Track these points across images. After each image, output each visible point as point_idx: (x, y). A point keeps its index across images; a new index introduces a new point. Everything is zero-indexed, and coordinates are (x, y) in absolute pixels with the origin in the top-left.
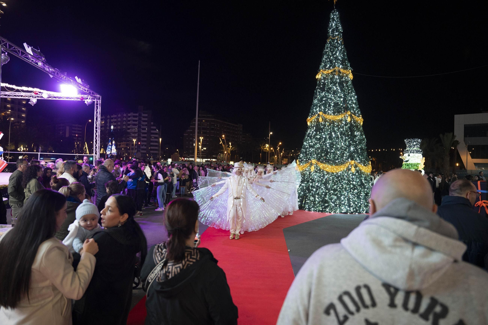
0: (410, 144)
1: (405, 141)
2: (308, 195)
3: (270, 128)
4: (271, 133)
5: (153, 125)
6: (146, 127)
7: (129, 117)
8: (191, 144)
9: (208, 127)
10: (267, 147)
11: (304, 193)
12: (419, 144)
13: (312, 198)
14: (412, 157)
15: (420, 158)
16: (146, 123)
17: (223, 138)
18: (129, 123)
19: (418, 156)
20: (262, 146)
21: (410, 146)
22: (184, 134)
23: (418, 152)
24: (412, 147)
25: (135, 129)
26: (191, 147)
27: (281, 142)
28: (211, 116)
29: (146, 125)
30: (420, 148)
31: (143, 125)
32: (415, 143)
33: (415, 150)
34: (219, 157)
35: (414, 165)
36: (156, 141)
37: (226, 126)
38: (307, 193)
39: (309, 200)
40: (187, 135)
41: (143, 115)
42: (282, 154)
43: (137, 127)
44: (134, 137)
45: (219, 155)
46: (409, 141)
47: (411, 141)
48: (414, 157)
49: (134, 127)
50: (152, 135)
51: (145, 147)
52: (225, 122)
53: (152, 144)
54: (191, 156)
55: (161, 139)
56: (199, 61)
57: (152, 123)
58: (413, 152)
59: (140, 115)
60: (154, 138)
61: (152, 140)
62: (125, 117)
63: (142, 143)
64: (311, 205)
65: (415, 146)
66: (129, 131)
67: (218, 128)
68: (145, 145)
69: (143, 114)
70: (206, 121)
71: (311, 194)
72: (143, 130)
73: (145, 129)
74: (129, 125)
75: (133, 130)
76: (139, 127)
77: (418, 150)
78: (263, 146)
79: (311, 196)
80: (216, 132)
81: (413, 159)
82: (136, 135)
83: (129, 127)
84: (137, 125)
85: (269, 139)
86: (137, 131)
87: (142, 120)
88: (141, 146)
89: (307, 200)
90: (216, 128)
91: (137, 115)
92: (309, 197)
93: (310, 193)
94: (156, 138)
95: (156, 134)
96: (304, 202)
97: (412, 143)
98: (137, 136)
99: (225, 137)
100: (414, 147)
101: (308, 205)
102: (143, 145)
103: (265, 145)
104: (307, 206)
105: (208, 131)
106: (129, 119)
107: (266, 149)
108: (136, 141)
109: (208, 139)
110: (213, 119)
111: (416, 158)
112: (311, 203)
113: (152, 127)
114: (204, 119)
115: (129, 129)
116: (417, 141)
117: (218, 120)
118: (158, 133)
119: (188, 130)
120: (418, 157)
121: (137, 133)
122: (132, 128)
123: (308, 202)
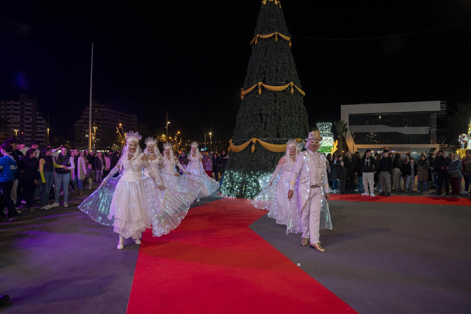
0: (322, 128)
1: (317, 124)
2: (249, 181)
3: (167, 118)
4: (169, 123)
5: (39, 115)
6: (30, 117)
7: (9, 105)
8: (82, 135)
9: (101, 118)
10: (163, 137)
11: (244, 178)
12: (330, 128)
13: (254, 184)
14: (324, 140)
15: (332, 141)
16: (31, 113)
17: (120, 127)
18: (8, 112)
19: (330, 139)
20: (158, 136)
21: (323, 130)
22: (75, 125)
23: (330, 135)
24: (324, 130)
25: (17, 119)
26: (83, 138)
27: (179, 131)
28: (104, 106)
29: (30, 115)
30: (332, 131)
31: (26, 115)
32: (327, 127)
33: (327, 133)
34: (114, 148)
35: (326, 148)
36: (42, 132)
37: (120, 117)
38: (248, 178)
39: (251, 186)
40: (78, 125)
41: (26, 104)
42: (179, 143)
43: (19, 116)
44: (16, 128)
45: (113, 147)
46: (322, 125)
47: (324, 125)
48: (327, 140)
49: (15, 116)
50: (37, 126)
51: (30, 139)
52: (119, 113)
53: (37, 135)
54: (83, 148)
55: (48, 129)
56: (93, 44)
57: (38, 113)
58: (326, 135)
59: (22, 104)
60: (40, 129)
61: (37, 131)
62: (4, 105)
63: (26, 135)
64: (254, 192)
65: (327, 129)
66: (9, 121)
67: (111, 119)
68: (30, 137)
69: (26, 102)
70: (99, 111)
71: (253, 179)
72: (26, 120)
73: (29, 119)
74: (9, 114)
75: (15, 120)
76: (22, 117)
77: (330, 133)
78: (160, 136)
79: (252, 181)
80: (109, 123)
81: (326, 142)
82: (19, 125)
83: (8, 116)
84: (20, 115)
85: (166, 128)
86: (19, 121)
87: (26, 110)
88: (25, 137)
89: (249, 187)
90: (109, 118)
91: (19, 103)
92: (250, 183)
93: (252, 177)
94: (43, 129)
95: (43, 124)
96: (244, 189)
97: (324, 126)
98: (19, 127)
99: (122, 126)
100: (326, 131)
101: (250, 192)
102: (28, 136)
103: (161, 135)
104: (248, 194)
105: (101, 122)
106: (9, 107)
107: (163, 139)
108: (17, 132)
109: (101, 130)
110: (106, 109)
111: (328, 141)
112: (253, 189)
113: (38, 117)
114: (96, 109)
115: (9, 119)
116: (329, 125)
117: (112, 111)
118: (45, 124)
119: (79, 121)
120: (330, 141)
121: (20, 124)
122: (13, 118)
123: (249, 190)
